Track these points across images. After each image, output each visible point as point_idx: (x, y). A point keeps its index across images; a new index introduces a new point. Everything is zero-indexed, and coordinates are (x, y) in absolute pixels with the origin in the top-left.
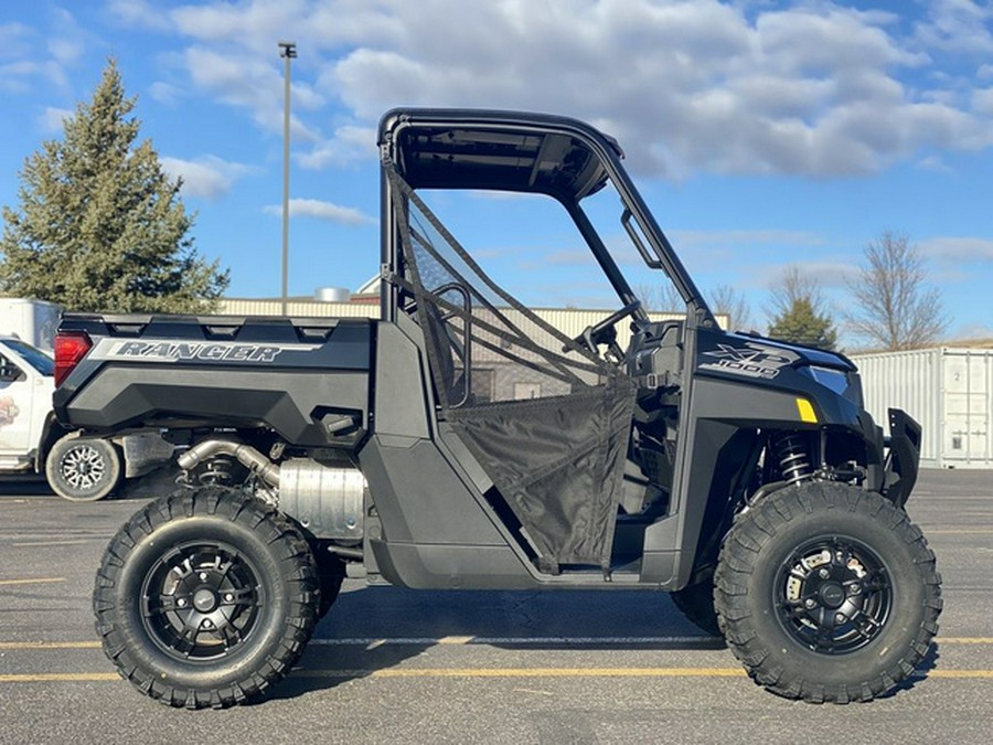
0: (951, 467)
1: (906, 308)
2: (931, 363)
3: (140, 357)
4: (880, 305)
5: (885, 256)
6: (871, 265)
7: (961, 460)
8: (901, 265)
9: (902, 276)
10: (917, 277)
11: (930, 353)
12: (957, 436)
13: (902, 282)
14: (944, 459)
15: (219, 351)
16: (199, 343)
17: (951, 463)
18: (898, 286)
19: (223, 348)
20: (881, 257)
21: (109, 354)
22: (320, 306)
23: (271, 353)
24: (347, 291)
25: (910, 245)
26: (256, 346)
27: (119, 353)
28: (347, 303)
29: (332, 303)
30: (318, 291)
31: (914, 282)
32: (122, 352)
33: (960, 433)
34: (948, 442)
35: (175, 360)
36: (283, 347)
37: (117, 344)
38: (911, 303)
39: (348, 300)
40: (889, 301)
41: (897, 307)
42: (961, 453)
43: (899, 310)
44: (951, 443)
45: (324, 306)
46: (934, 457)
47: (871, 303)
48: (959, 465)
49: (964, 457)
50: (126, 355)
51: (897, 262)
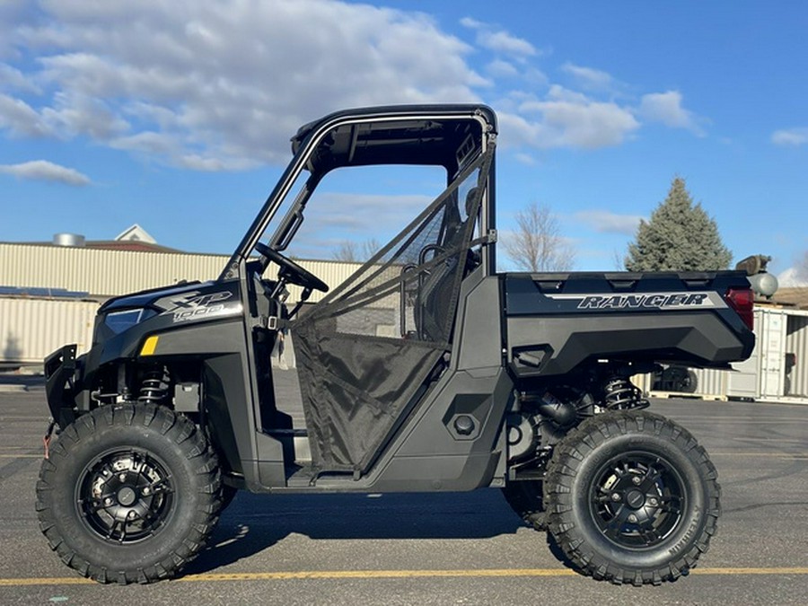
1: (547, 264)
4: (527, 261)
5: (532, 222)
6: (520, 229)
8: (543, 230)
9: (544, 239)
10: (556, 240)
13: (545, 244)
18: (541, 246)
20: (529, 223)
22: (59, 249)
24: (83, 237)
25: (551, 215)
28: (83, 248)
29: (70, 247)
30: (56, 237)
31: (554, 244)
38: (552, 259)
39: (84, 245)
40: (534, 258)
41: (540, 264)
43: (542, 264)
45: (63, 249)
47: (520, 259)
51: (541, 226)
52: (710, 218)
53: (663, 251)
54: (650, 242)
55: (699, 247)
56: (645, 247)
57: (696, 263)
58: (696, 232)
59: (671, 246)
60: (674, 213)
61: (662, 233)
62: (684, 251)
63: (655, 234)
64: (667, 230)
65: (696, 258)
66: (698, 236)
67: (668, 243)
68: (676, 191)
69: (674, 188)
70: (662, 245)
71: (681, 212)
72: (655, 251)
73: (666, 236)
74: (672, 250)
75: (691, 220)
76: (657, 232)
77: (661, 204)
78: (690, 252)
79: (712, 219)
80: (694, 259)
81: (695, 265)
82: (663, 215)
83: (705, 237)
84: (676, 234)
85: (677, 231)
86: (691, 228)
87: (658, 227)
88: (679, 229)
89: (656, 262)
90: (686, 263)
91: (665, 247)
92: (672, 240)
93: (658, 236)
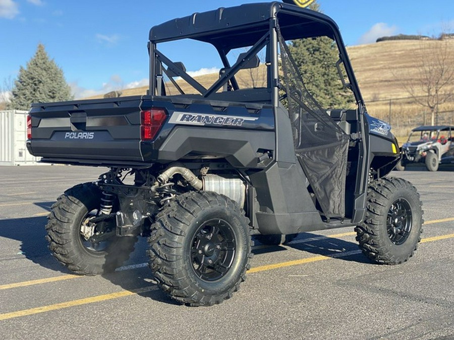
0: (18, 165)
2: (8, 117)
3: (190, 123)
7: (23, 161)
11: (8, 112)
12: (20, 151)
14: (16, 161)
15: (221, 120)
16: (213, 115)
17: (18, 163)
19: (222, 118)
21: (177, 121)
23: (241, 121)
26: (235, 118)
27: (181, 120)
32: (182, 120)
33: (22, 149)
34: (17, 153)
35: (203, 124)
36: (245, 118)
37: (180, 115)
42: (22, 159)
44: (18, 154)
46: (10, 161)
48: (22, 164)
49: (24, 160)
50: (184, 121)
52: (59, 68)
53: (35, 84)
54: (28, 80)
55: (56, 84)
56: (25, 82)
57: (55, 92)
58: (53, 75)
59: (40, 82)
60: (40, 63)
61: (35, 75)
62: (48, 85)
63: (31, 75)
64: (37, 73)
65: (54, 89)
66: (54, 77)
67: (39, 81)
68: (40, 51)
69: (38, 49)
70: (35, 81)
71: (44, 63)
72: (31, 85)
73: (37, 76)
74: (41, 84)
75: (50, 68)
76: (31, 74)
77: (32, 58)
78: (51, 86)
79: (61, 68)
80: (53, 90)
81: (53, 93)
82: (34, 64)
83: (58, 78)
84: (43, 76)
85: (43, 74)
86: (50, 73)
87: (32, 71)
88: (44, 73)
89: (32, 90)
90: (50, 92)
91: (37, 82)
92: (41, 79)
93: (33, 76)
